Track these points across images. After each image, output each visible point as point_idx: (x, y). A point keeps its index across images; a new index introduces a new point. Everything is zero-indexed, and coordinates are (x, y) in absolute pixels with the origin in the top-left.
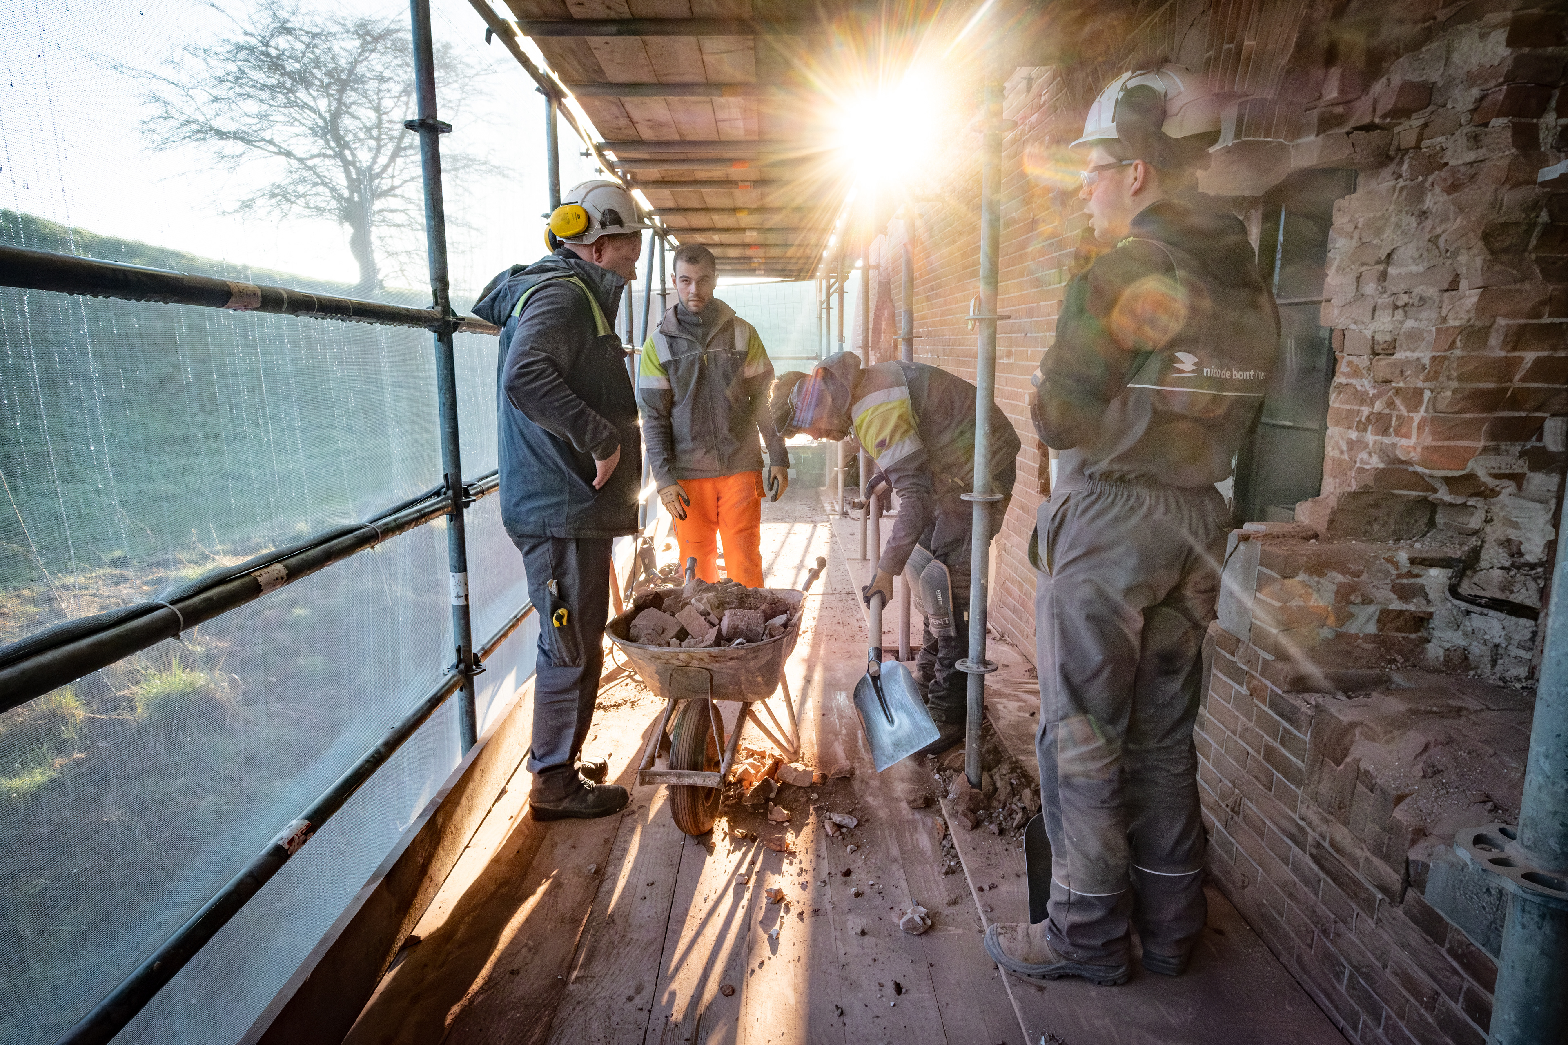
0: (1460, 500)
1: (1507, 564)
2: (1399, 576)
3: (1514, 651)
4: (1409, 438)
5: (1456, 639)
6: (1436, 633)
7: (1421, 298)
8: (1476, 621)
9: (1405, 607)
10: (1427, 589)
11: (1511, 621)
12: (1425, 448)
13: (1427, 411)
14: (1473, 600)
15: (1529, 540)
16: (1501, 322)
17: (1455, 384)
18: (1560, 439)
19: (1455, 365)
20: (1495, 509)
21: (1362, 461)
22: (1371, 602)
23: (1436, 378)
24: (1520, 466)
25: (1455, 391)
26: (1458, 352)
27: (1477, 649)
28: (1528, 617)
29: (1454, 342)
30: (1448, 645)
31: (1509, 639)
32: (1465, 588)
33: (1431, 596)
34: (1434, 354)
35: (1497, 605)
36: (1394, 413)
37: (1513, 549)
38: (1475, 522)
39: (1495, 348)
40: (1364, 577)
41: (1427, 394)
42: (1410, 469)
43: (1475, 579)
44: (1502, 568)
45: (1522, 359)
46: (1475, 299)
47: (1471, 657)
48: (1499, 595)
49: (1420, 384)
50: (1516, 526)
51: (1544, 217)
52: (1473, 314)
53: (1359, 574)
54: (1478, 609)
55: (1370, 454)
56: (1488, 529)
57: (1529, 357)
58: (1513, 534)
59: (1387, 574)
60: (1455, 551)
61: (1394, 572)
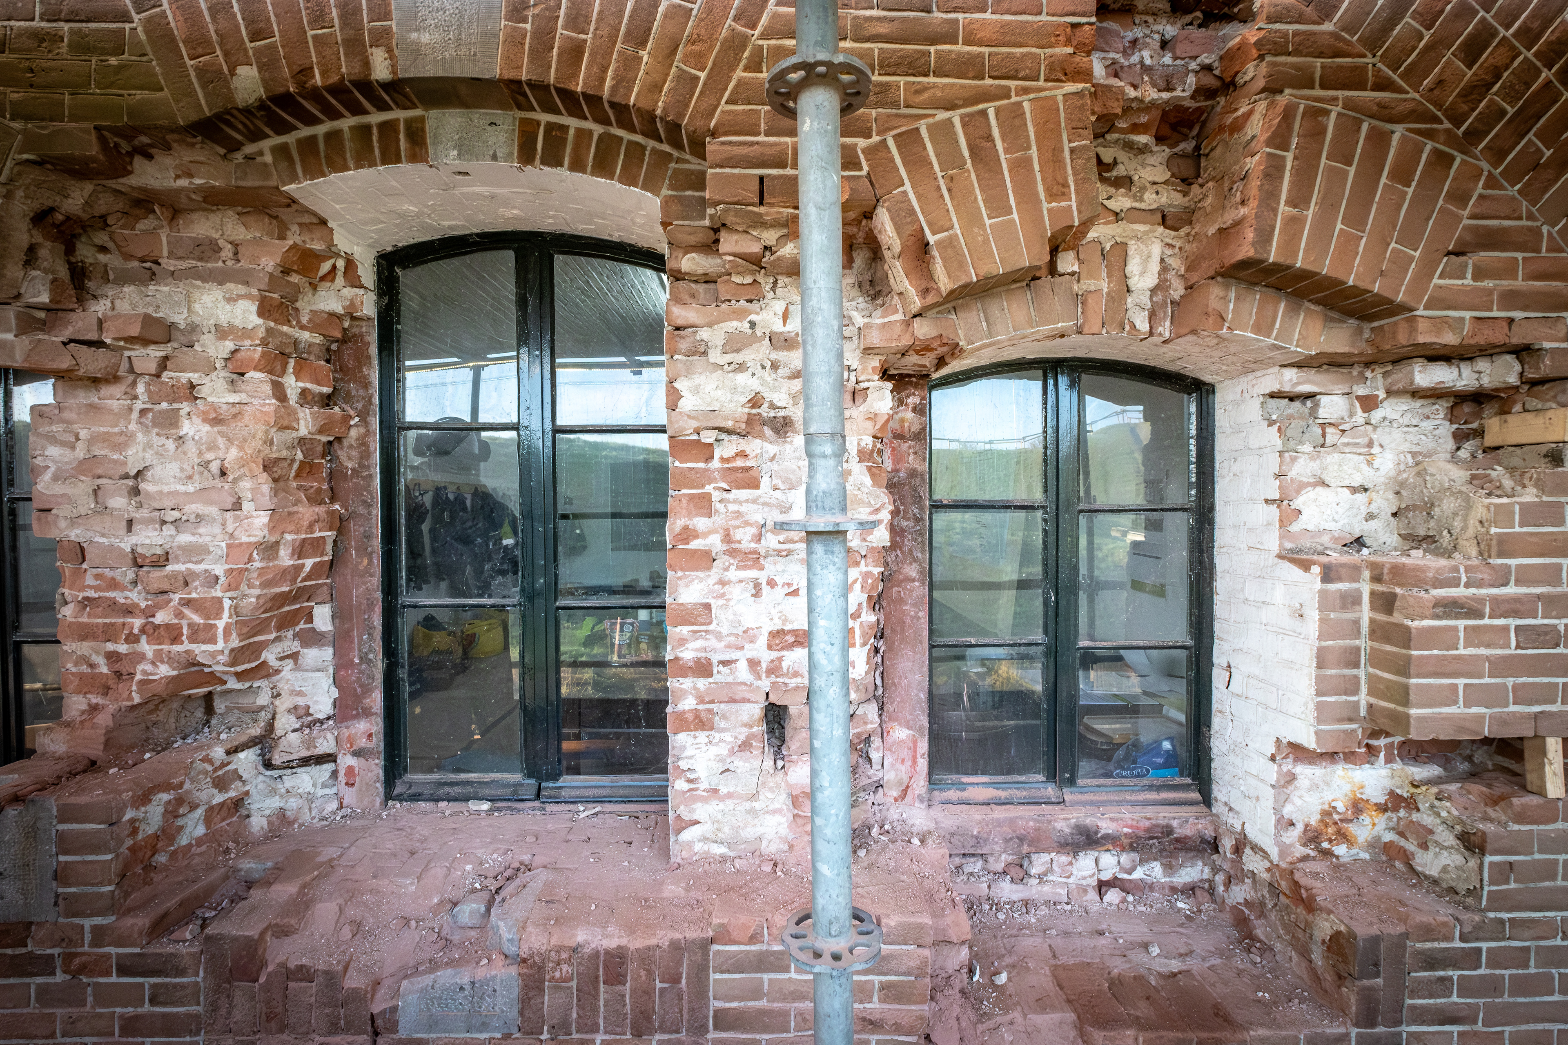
0: (247, 685)
1: (297, 726)
2: (215, 770)
3: (320, 792)
4: (215, 643)
5: (276, 803)
6: (254, 807)
7: (198, 516)
8: (289, 781)
9: (227, 796)
10: (241, 772)
11: (315, 770)
12: (232, 650)
13: (230, 617)
14: (287, 765)
15: (316, 702)
16: (289, 537)
17: (257, 592)
18: (328, 619)
19: (255, 575)
20: (280, 685)
21: (145, 672)
22: (197, 806)
23: (237, 588)
24: (296, 646)
25: (258, 597)
26: (257, 564)
27: (293, 804)
28: (328, 762)
29: (251, 555)
30: (268, 812)
31: (314, 785)
32: (278, 759)
33: (245, 776)
34: (227, 567)
35: (305, 762)
36: (184, 623)
37: (302, 712)
38: (263, 699)
39: (285, 558)
40: (187, 786)
41: (227, 603)
42: (207, 670)
43: (281, 748)
44: (294, 731)
45: (303, 565)
46: (266, 520)
47: (288, 813)
48: (305, 753)
49: (219, 594)
50: (300, 694)
51: (300, 456)
52: (266, 532)
53: (181, 785)
54: (289, 771)
55: (153, 663)
56: (277, 702)
57: (309, 563)
58: (301, 701)
59: (206, 773)
60: (256, 731)
61: (210, 768)
